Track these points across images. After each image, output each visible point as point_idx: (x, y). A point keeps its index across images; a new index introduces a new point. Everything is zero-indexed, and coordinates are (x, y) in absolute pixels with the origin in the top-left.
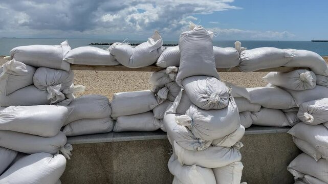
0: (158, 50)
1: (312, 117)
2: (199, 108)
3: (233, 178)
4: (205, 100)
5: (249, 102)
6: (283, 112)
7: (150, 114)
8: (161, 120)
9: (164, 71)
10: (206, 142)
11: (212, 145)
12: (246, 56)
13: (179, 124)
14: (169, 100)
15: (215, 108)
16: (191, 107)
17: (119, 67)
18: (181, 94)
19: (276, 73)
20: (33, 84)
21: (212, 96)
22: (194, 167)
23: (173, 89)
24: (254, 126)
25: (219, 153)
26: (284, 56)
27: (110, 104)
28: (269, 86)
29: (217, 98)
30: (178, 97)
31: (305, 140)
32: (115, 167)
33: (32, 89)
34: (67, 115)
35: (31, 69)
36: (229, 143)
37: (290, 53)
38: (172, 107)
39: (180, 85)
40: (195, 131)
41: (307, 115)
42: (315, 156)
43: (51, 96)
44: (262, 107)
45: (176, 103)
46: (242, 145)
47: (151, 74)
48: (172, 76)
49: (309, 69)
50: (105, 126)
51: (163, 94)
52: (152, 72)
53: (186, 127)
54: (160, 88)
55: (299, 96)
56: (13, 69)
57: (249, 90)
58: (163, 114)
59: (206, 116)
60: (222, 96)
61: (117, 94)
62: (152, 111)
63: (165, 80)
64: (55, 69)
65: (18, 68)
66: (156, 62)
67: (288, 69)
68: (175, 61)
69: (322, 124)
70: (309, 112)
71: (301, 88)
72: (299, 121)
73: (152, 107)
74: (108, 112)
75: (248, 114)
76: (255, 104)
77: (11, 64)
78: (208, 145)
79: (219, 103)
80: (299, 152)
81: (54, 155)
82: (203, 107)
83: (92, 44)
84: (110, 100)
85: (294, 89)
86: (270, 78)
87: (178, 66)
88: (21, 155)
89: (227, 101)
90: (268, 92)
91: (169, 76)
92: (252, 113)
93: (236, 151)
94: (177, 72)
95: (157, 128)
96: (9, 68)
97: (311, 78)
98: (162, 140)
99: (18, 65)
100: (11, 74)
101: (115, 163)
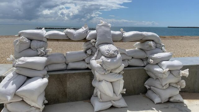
0: (86, 32)
1: (153, 61)
2: (105, 57)
3: (120, 86)
4: (108, 53)
5: (127, 55)
6: (142, 60)
7: (83, 61)
8: (89, 63)
9: (89, 42)
10: (108, 71)
11: (111, 72)
12: (125, 35)
13: (97, 63)
14: (92, 55)
15: (112, 56)
16: (102, 56)
17: (69, 40)
18: (97, 51)
19: (139, 42)
20: (30, 48)
21: (111, 51)
22: (104, 81)
23: (94, 50)
24: (129, 66)
25: (114, 76)
26: (141, 35)
27: (65, 57)
28: (136, 49)
29: (113, 52)
30: (96, 53)
31: (150, 71)
32: (68, 85)
33: (30, 50)
34: (47, 61)
35: (30, 41)
36: (118, 71)
37: (144, 34)
38: (94, 57)
39: (97, 48)
40: (104, 66)
41: (151, 60)
42: (154, 78)
43: (39, 53)
44: (133, 58)
45: (96, 55)
46: (123, 72)
47: (83, 43)
48: (93, 44)
49: (153, 41)
50: (63, 67)
51: (89, 52)
52: (84, 42)
53: (100, 64)
54: (88, 49)
55: (148, 53)
56: (22, 41)
57: (127, 50)
58: (90, 61)
59: (108, 60)
60: (115, 51)
61: (68, 52)
62: (84, 60)
63: (90, 46)
64: (40, 41)
65: (24, 40)
66: (86, 38)
67: (144, 41)
68: (95, 37)
69: (157, 64)
70: (152, 59)
71: (149, 49)
72: (148, 63)
73: (84, 58)
74: (64, 61)
75: (127, 61)
76: (129, 56)
77: (22, 39)
78: (109, 72)
79: (113, 54)
80: (149, 77)
81: (43, 78)
82: (107, 56)
83: (38, 28)
84: (65, 55)
85: (146, 49)
86: (137, 45)
87: (96, 39)
88: (29, 78)
89: (117, 54)
90: (135, 51)
91: (92, 44)
92: (128, 60)
93: (121, 75)
94: (96, 42)
95: (87, 67)
96: (21, 40)
97: (153, 44)
98: (89, 72)
99: (25, 39)
100: (21, 43)
101: (68, 83)
